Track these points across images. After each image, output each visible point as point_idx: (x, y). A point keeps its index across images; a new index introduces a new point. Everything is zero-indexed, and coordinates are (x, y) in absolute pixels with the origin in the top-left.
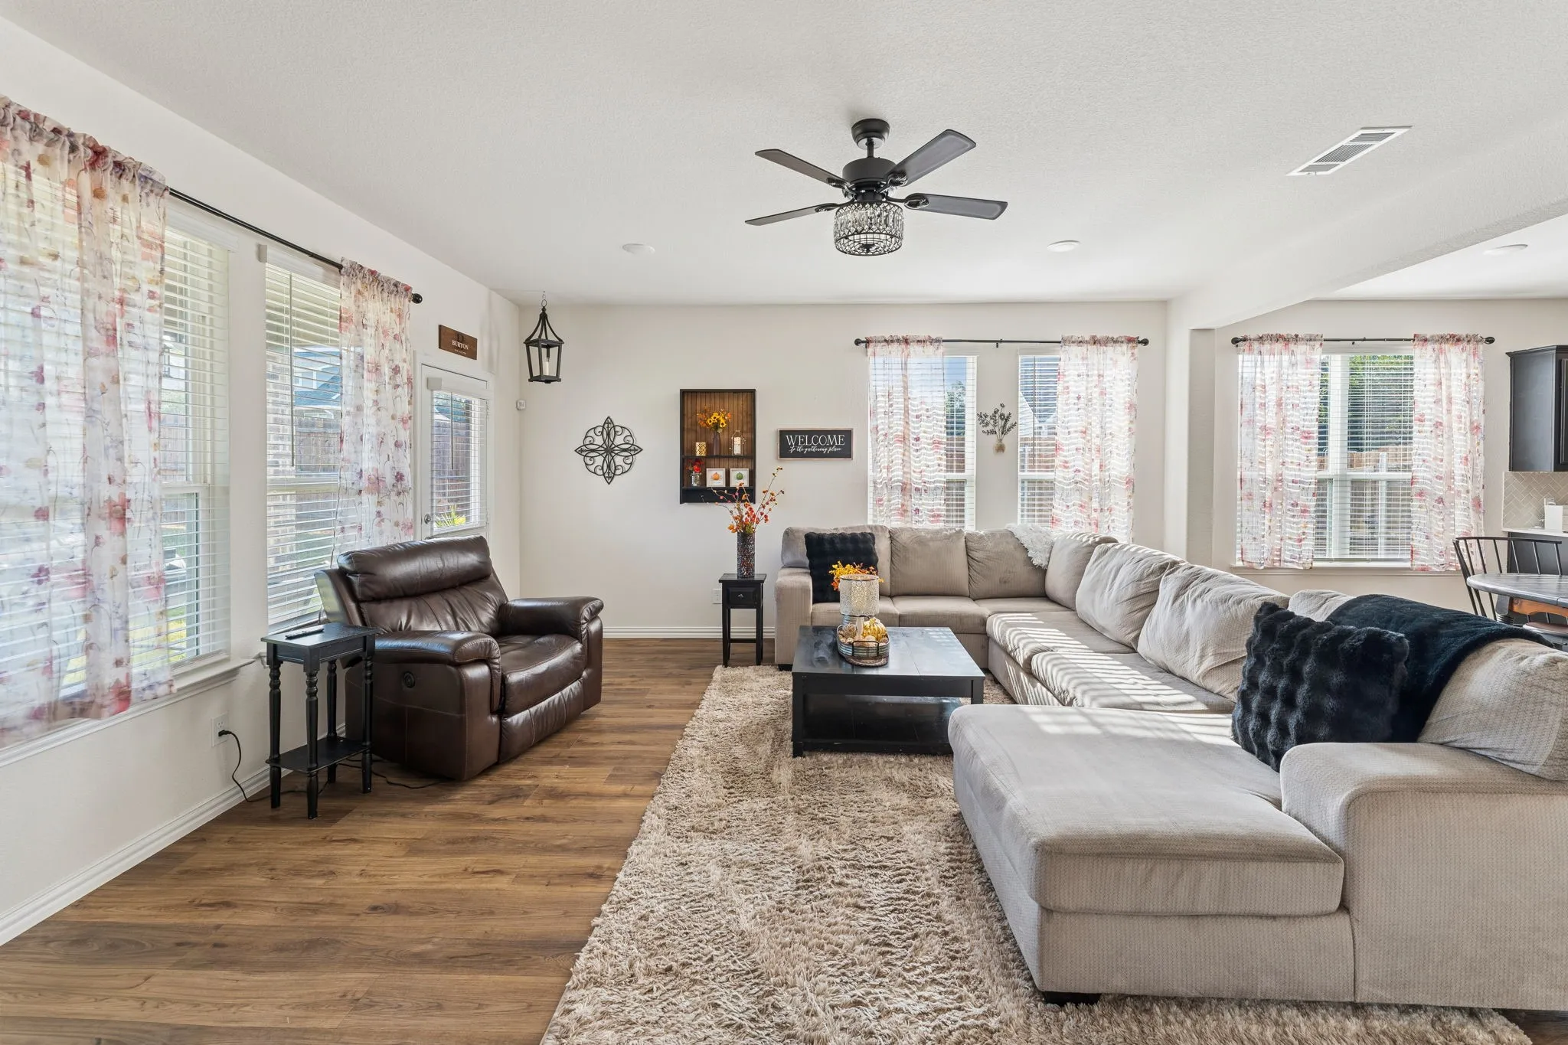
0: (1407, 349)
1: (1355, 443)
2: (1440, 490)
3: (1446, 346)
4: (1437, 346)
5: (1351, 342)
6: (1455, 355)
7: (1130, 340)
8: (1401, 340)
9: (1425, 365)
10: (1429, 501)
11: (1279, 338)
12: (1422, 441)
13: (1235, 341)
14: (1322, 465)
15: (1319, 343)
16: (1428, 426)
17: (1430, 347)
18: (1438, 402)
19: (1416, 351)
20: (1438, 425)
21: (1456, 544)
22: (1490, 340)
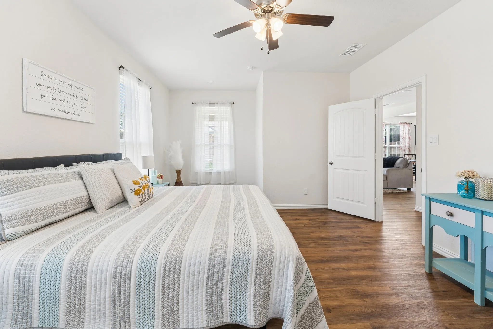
0: (398, 125)
1: (391, 141)
2: (404, 148)
3: (405, 124)
5: (390, 124)
6: (406, 126)
8: (398, 123)
9: (401, 127)
10: (403, 150)
12: (401, 140)
14: (386, 144)
16: (402, 138)
17: (402, 124)
18: (404, 133)
19: (400, 125)
20: (404, 137)
21: (404, 155)
22: (411, 123)
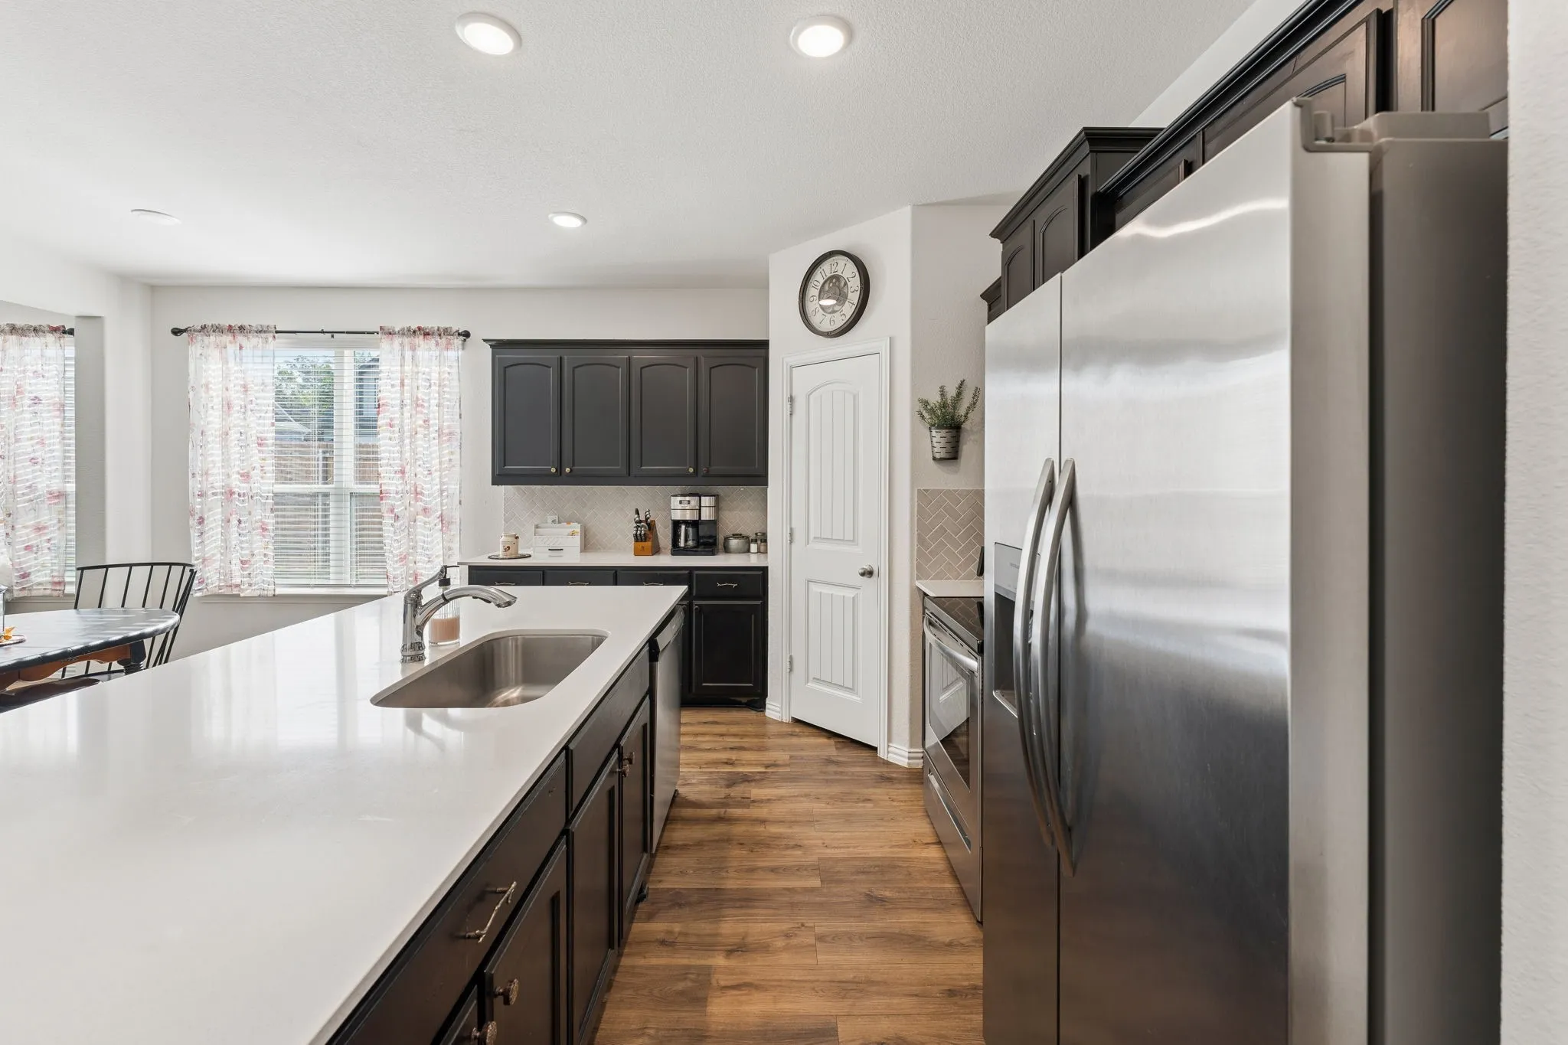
3: (414, 341)
4: (406, 340)
5: (330, 335)
6: (426, 349)
7: (54, 330)
8: (363, 333)
9: (393, 362)
11: (218, 329)
12: (393, 449)
13: (176, 332)
15: (271, 335)
17: (397, 340)
